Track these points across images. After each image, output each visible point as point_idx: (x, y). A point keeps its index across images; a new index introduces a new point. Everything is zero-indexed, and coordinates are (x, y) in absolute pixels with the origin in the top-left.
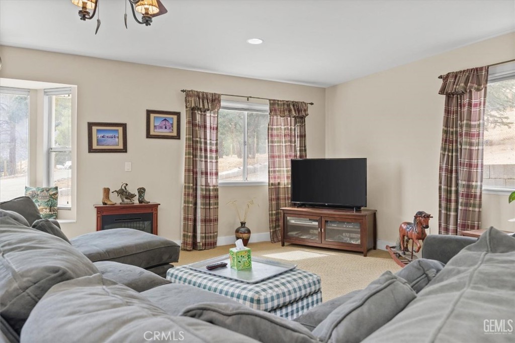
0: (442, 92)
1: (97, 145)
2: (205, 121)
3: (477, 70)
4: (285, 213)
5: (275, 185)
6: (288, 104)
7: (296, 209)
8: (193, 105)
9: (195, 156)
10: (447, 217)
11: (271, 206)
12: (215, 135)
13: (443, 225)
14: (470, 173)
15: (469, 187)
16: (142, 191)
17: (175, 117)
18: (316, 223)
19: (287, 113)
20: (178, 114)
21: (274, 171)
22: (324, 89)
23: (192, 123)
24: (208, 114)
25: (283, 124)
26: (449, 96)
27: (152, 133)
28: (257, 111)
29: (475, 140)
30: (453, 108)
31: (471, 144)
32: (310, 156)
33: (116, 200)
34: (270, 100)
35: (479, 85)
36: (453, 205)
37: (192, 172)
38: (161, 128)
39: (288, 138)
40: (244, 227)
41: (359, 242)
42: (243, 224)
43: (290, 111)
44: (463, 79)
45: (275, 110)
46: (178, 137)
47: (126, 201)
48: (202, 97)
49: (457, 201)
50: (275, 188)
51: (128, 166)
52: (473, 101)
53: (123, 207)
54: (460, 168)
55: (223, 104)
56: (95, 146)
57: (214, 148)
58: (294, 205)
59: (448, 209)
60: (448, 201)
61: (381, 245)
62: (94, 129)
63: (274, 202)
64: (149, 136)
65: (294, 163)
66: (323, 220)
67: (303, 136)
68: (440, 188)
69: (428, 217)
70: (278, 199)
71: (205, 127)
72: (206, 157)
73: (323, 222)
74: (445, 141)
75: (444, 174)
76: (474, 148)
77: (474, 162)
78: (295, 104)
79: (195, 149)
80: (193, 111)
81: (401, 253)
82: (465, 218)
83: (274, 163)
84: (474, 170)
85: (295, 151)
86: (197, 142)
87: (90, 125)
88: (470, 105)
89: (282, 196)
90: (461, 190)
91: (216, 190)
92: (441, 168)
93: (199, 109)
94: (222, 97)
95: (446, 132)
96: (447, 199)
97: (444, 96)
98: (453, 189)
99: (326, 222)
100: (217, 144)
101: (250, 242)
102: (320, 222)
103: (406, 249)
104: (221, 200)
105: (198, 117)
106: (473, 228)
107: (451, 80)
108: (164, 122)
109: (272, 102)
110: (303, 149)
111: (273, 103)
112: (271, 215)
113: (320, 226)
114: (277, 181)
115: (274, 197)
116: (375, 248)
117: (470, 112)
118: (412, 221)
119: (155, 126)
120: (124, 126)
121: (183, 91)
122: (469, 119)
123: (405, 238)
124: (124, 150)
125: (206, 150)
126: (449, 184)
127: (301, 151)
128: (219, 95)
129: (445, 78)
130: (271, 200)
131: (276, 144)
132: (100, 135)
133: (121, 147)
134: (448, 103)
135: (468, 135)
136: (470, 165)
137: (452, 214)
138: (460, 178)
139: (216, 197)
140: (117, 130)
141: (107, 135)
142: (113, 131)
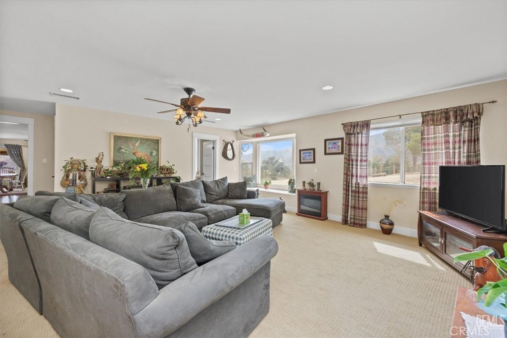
2: (357, 141)
5: (429, 190)
6: (447, 111)
12: (365, 150)
16: (319, 184)
17: (340, 141)
20: (342, 139)
21: (429, 177)
23: (347, 143)
24: (360, 136)
27: (327, 152)
28: (411, 125)
33: (307, 187)
34: (422, 113)
37: (348, 174)
38: (332, 148)
40: (388, 219)
42: (387, 216)
45: (428, 121)
46: (342, 153)
47: (312, 188)
50: (428, 193)
51: (316, 170)
53: (310, 192)
55: (372, 126)
56: (302, 161)
57: (365, 158)
62: (302, 152)
63: (427, 205)
64: (325, 154)
70: (434, 203)
71: (358, 145)
72: (357, 165)
78: (458, 109)
80: (349, 135)
83: (429, 169)
85: (460, 157)
87: (300, 151)
91: (366, 188)
94: (371, 121)
100: (367, 156)
101: (393, 232)
104: (369, 196)
108: (334, 145)
109: (424, 114)
114: (432, 186)
115: (427, 200)
119: (329, 148)
120: (314, 150)
121: (342, 124)
124: (314, 162)
125: (357, 160)
130: (424, 203)
131: (433, 152)
132: (304, 155)
133: (312, 160)
139: (365, 193)
140: (311, 152)
141: (307, 155)
142: (309, 152)
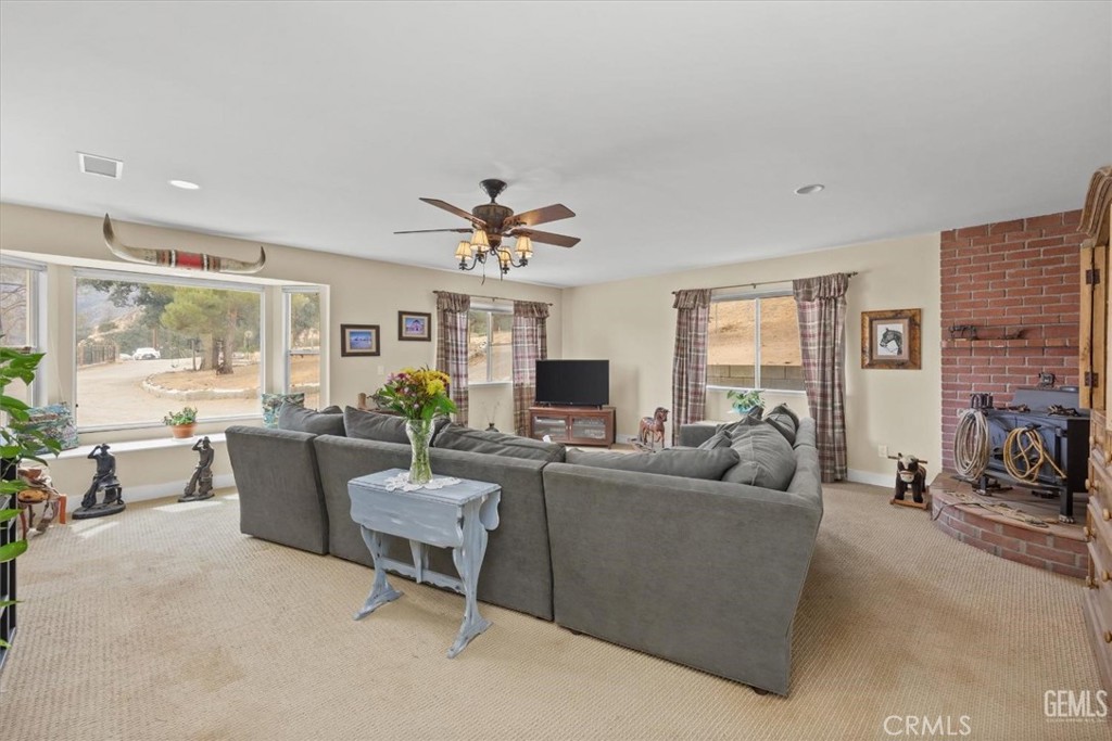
0: (675, 306)
1: (351, 348)
2: (456, 323)
3: (703, 291)
4: (533, 413)
5: (519, 386)
6: (531, 305)
7: (542, 408)
8: (446, 307)
9: (447, 358)
10: (679, 411)
11: (516, 406)
12: (464, 337)
13: (676, 418)
14: (697, 375)
15: (696, 386)
17: (426, 318)
18: (562, 422)
19: (530, 314)
20: (429, 315)
21: (518, 372)
22: (561, 290)
23: (444, 325)
24: (458, 315)
25: (525, 325)
26: (681, 310)
28: (503, 311)
29: (701, 348)
30: (684, 320)
31: (698, 351)
32: (550, 357)
34: (515, 301)
35: (704, 303)
36: (684, 401)
38: (413, 329)
39: (530, 339)
40: (492, 428)
41: (603, 436)
42: (491, 425)
43: (533, 312)
44: (692, 297)
45: (520, 311)
46: (429, 339)
47: (383, 406)
48: (453, 298)
49: (687, 398)
50: (519, 389)
52: (700, 316)
54: (689, 371)
55: (472, 305)
56: (348, 350)
57: (464, 350)
58: (537, 405)
59: (680, 405)
60: (680, 398)
61: (621, 438)
62: (348, 331)
63: (518, 403)
64: (401, 338)
65: (538, 363)
66: (571, 418)
67: (543, 337)
68: (674, 387)
69: (666, 412)
70: (521, 399)
71: (456, 329)
72: (457, 359)
73: (570, 419)
74: (678, 348)
75: (676, 375)
76: (701, 354)
77: (700, 366)
78: (536, 304)
79: (447, 351)
80: (444, 313)
81: (642, 444)
82: (694, 411)
83: (517, 363)
84: (700, 372)
85: (537, 351)
86: (448, 344)
87: (344, 327)
88: (697, 318)
89: (525, 396)
90: (690, 389)
91: (466, 392)
92: (674, 371)
93: (451, 311)
94: (471, 298)
95: (678, 340)
96: (679, 396)
97: (676, 310)
98: (684, 388)
99: (573, 420)
100: (466, 346)
102: (567, 420)
103: (646, 441)
104: (471, 402)
105: (450, 318)
106: (699, 419)
107: (682, 297)
108: (416, 323)
110: (544, 350)
111: (518, 304)
112: (516, 415)
113: (568, 423)
114: (521, 381)
115: (518, 397)
116: (614, 442)
117: (697, 324)
118: (653, 416)
119: (407, 328)
120: (377, 328)
121: (435, 292)
122: (697, 331)
123: (645, 430)
124: (377, 353)
125: (457, 352)
126: (681, 384)
127: (542, 351)
128: (469, 296)
129: (678, 294)
130: (515, 400)
131: (519, 345)
132: (353, 338)
133: (374, 350)
134: (680, 316)
135: (696, 343)
136: (697, 369)
137: (683, 408)
138: (690, 379)
139: (467, 399)
140: (370, 333)
141: (360, 338)
142: (366, 333)
